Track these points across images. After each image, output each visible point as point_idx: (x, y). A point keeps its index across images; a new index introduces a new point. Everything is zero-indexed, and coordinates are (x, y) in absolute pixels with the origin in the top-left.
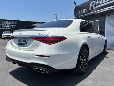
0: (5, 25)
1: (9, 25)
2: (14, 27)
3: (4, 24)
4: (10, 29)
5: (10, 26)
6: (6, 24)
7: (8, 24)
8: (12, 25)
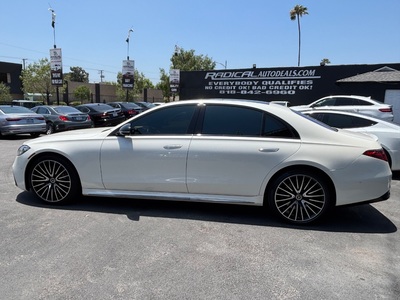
0: (283, 83)
1: (292, 82)
2: (306, 88)
3: (281, 81)
4: (294, 92)
5: (295, 84)
6: (286, 81)
7: (291, 80)
8: (302, 82)
